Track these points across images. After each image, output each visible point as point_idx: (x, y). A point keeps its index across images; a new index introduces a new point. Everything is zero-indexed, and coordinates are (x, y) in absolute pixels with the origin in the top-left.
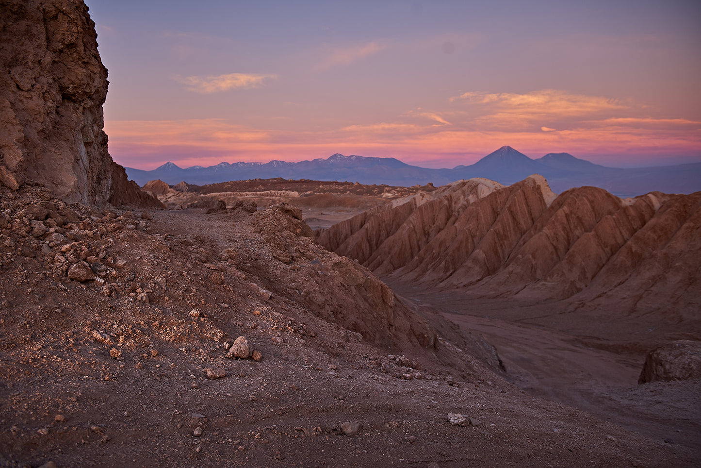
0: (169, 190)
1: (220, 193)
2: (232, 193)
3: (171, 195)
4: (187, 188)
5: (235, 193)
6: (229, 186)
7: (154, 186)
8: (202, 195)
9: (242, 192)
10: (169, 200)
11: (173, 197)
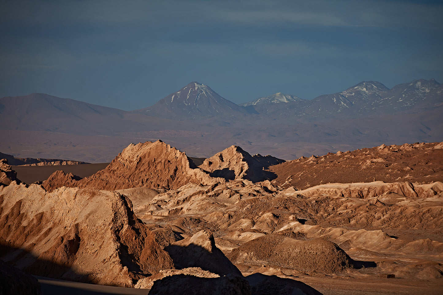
0: (191, 172)
1: (346, 185)
2: (388, 185)
3: (191, 191)
4: (246, 168)
5: (396, 185)
6: (380, 160)
7: (146, 161)
8: (290, 193)
9: (420, 182)
10: (186, 206)
11: (200, 197)
